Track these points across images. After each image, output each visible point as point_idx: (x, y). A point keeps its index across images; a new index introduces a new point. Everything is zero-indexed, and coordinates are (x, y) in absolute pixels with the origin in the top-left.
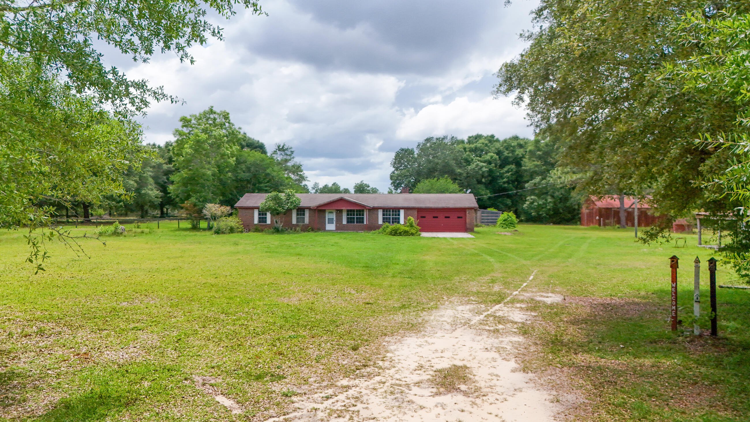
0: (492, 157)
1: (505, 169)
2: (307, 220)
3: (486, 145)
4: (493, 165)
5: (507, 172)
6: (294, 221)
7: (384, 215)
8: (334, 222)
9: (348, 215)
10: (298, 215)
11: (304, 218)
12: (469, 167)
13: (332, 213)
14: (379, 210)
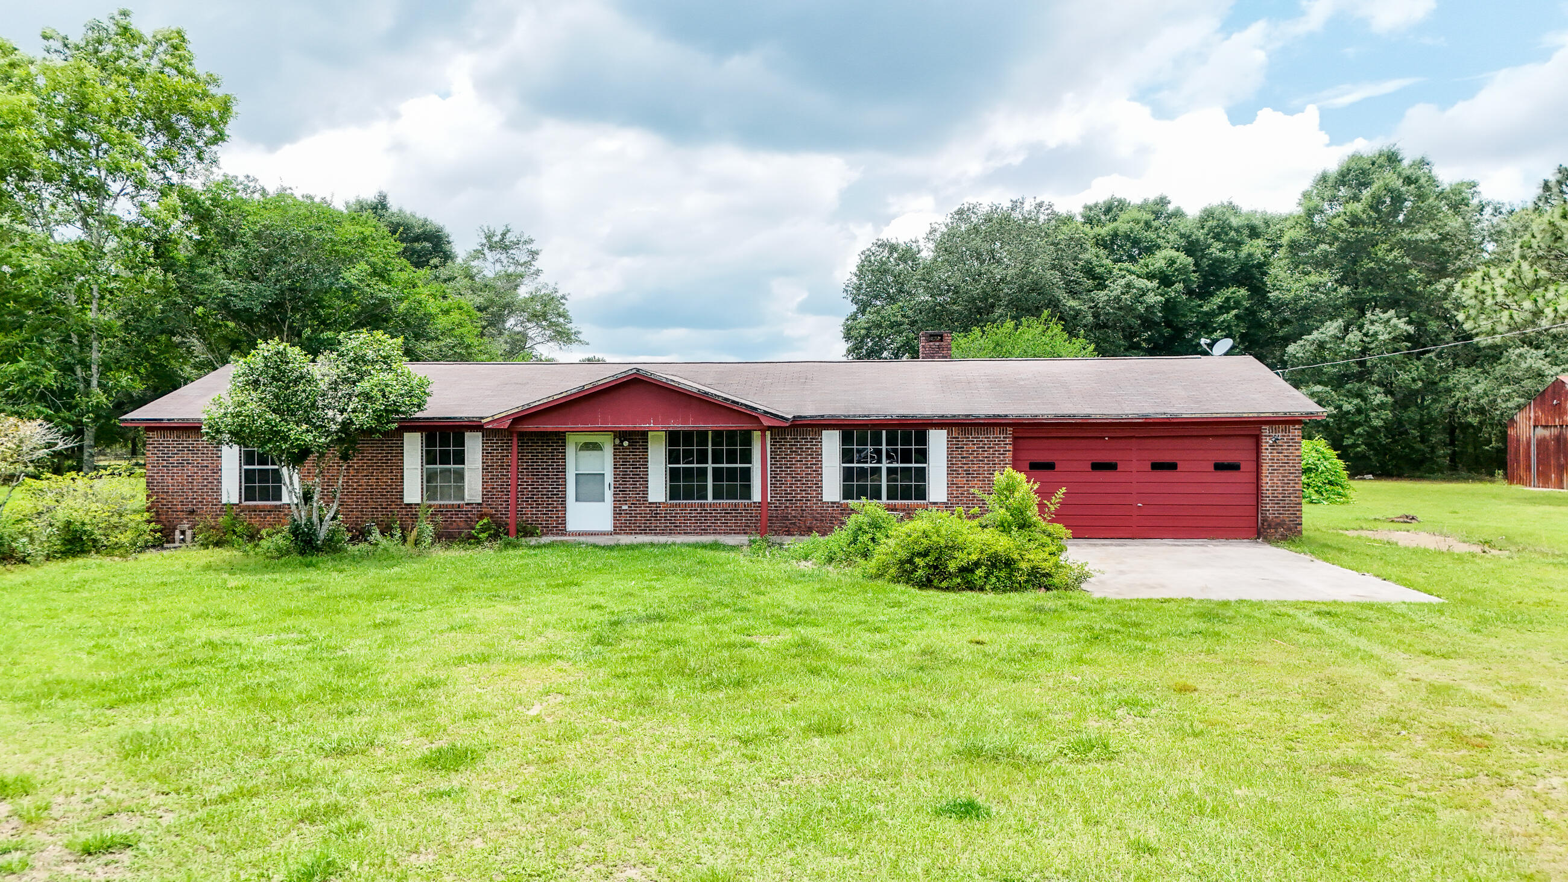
0: (1172, 262)
1: (1217, 300)
2: (473, 487)
3: (1148, 225)
4: (1179, 286)
5: (1224, 308)
6: (413, 491)
7: (847, 456)
8: (609, 495)
9: (673, 457)
10: (430, 458)
11: (460, 476)
12: (1102, 293)
13: (596, 447)
14: (825, 433)
